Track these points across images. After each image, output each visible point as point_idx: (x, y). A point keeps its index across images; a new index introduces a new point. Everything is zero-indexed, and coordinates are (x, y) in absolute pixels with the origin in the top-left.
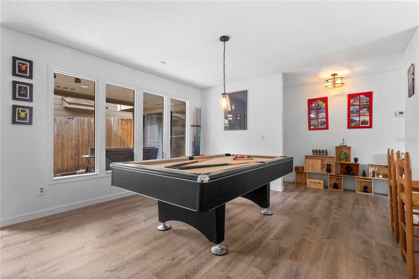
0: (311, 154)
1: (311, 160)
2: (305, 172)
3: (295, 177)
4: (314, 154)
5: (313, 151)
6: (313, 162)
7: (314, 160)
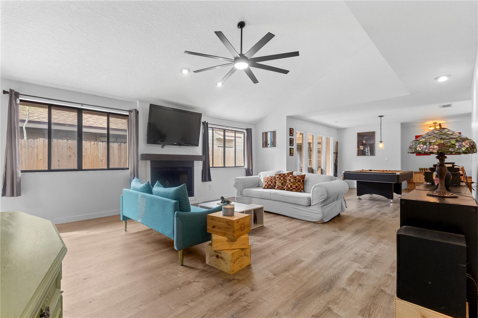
0: (418, 171)
1: (418, 175)
2: (414, 182)
3: (407, 186)
4: (420, 171)
5: (420, 169)
6: (420, 176)
7: (420, 175)
